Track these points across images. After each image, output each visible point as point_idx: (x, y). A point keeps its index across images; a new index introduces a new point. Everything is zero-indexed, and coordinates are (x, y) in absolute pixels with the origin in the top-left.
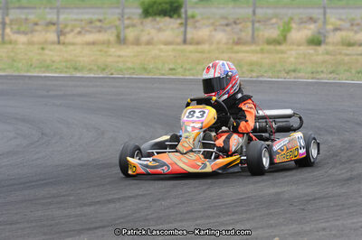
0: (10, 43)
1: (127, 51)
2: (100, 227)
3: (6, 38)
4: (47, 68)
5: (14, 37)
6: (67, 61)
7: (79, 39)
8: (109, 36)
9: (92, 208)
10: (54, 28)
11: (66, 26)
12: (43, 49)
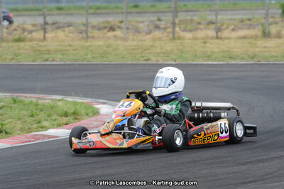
0: (179, 38)
1: (271, 43)
2: (252, 182)
3: (176, 35)
4: (209, 58)
5: (182, 34)
6: (224, 52)
7: (234, 34)
8: (257, 31)
9: (246, 166)
10: (213, 26)
11: (223, 24)
12: (205, 43)
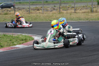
0: (62, 13)
1: (94, 14)
2: (87, 63)
3: (61, 12)
4: (72, 20)
5: (63, 11)
6: (77, 18)
7: (81, 11)
8: (89, 10)
9: (85, 58)
10: (73, 9)
11: (77, 8)
12: (71, 14)
